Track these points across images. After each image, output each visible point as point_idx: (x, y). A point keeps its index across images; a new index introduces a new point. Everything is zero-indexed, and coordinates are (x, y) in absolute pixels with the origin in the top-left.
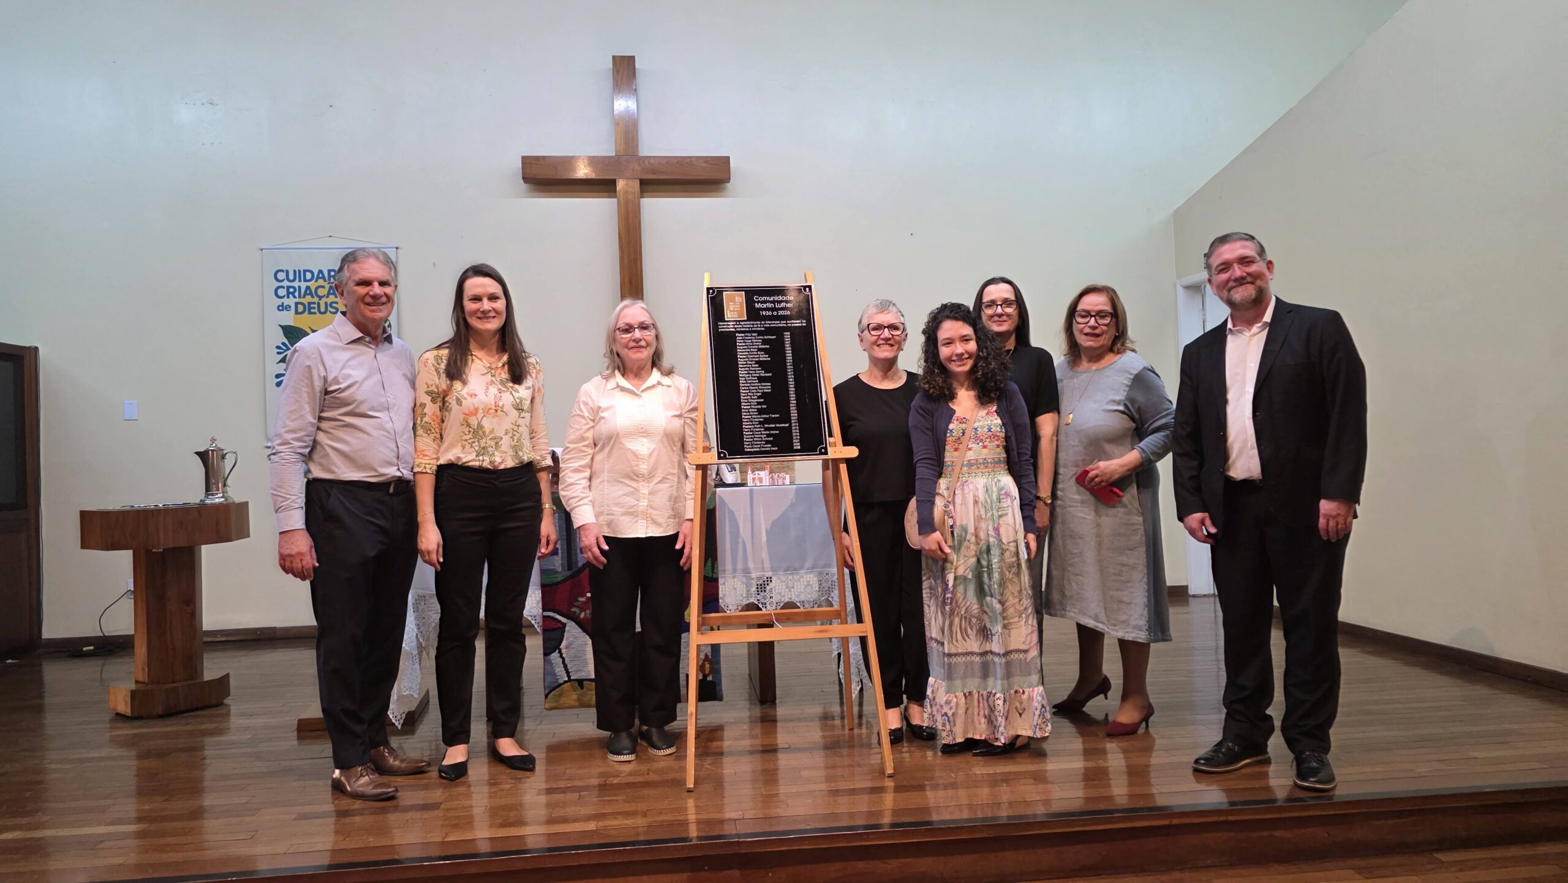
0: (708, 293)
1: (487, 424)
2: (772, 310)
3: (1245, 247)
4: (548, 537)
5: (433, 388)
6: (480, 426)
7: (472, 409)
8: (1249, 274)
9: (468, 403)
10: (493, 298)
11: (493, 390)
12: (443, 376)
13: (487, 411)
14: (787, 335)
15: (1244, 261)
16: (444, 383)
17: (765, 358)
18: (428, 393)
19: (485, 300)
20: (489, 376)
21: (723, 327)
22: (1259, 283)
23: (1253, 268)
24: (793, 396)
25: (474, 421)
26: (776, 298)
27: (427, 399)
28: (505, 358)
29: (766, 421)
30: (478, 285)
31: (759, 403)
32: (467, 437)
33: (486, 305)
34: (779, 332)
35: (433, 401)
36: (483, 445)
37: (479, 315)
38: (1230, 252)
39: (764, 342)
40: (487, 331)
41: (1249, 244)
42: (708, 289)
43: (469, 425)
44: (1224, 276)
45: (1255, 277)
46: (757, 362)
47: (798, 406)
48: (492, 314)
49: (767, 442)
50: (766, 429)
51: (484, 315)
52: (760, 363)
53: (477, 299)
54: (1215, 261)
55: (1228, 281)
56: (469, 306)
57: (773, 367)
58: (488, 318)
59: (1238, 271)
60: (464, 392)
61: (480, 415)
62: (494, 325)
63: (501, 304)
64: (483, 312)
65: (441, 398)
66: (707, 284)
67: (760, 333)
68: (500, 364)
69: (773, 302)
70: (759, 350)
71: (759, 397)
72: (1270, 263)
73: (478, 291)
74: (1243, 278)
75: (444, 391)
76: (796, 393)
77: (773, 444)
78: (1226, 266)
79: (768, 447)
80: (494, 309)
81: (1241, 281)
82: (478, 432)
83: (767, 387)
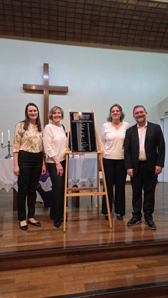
0: (70, 113)
1: (34, 140)
2: (85, 118)
3: (142, 109)
4: (44, 170)
5: (20, 132)
6: (32, 141)
7: (30, 137)
8: (142, 115)
9: (29, 136)
10: (35, 111)
11: (35, 132)
12: (23, 128)
13: (33, 137)
14: (88, 124)
15: (141, 112)
16: (23, 131)
17: (83, 129)
18: (19, 133)
19: (33, 112)
20: (33, 129)
21: (73, 121)
22: (144, 117)
23: (143, 114)
24: (89, 138)
25: (30, 140)
26: (86, 115)
27: (18, 135)
28: (37, 125)
29: (83, 144)
30: (31, 108)
31: (82, 140)
32: (29, 143)
33: (33, 113)
34: (86, 123)
35: (20, 135)
36: (32, 145)
37: (32, 115)
38: (139, 110)
39: (83, 125)
40: (34, 119)
41: (142, 108)
42: (70, 112)
43: (29, 140)
44: (137, 115)
45: (143, 116)
46: (81, 130)
47: (91, 140)
48: (35, 115)
49: (83, 149)
50: (83, 146)
51: (33, 115)
52: (82, 130)
53: (31, 111)
54: (135, 112)
55: (137, 116)
56: (29, 113)
57: (85, 131)
58: (34, 116)
59: (140, 114)
60: (28, 133)
61: (32, 138)
62: (35, 117)
63: (37, 112)
64: (33, 114)
65: (22, 135)
66: (70, 111)
67: (82, 123)
68: (36, 126)
69: (85, 116)
70: (82, 127)
71: (82, 138)
72: (147, 113)
73: (31, 109)
74: (141, 116)
75: (23, 133)
76: (90, 137)
77: (85, 149)
78: (137, 113)
79: (84, 150)
80: (35, 114)
81: (140, 117)
82: (31, 142)
83: (83, 136)
